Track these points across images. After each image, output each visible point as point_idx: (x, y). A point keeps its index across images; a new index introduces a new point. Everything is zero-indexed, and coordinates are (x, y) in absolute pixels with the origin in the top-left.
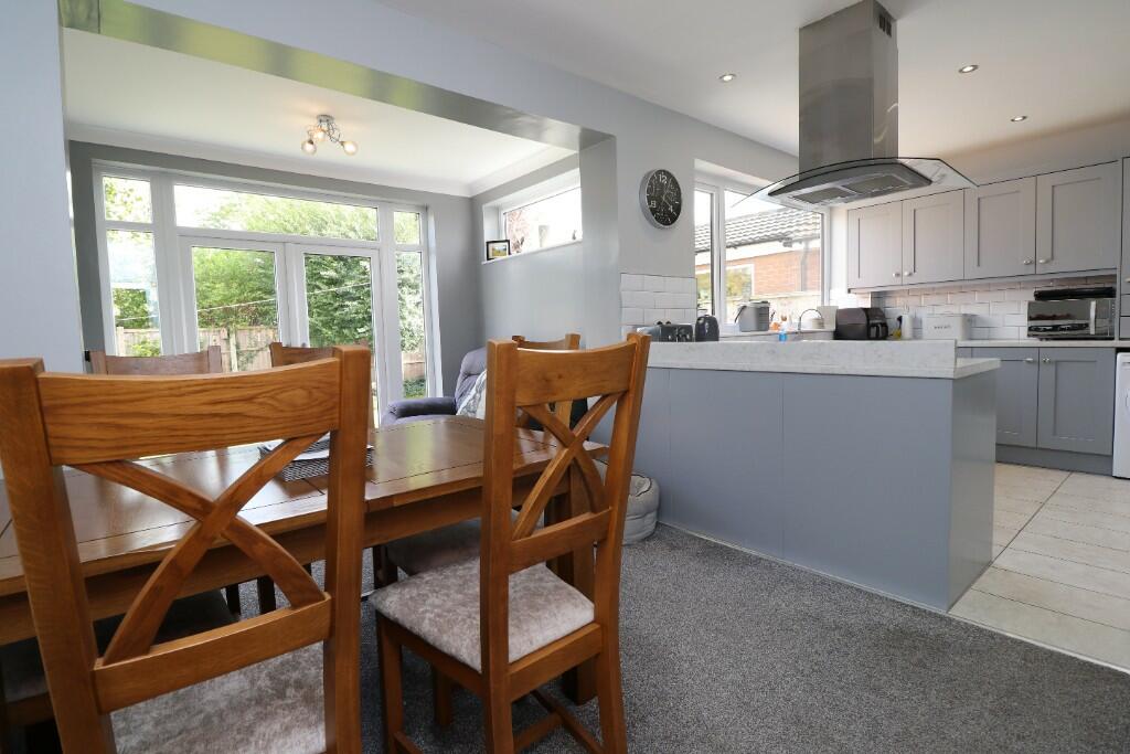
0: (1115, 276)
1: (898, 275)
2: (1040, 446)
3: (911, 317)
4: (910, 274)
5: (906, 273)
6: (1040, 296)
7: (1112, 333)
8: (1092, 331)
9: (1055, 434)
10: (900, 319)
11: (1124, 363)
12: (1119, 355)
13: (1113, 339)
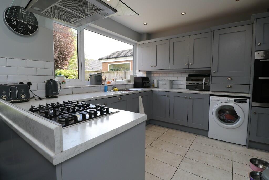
0: (210, 70)
1: (152, 66)
2: (188, 126)
3: (157, 80)
4: (155, 66)
5: (154, 66)
6: (190, 75)
7: (209, 89)
8: (204, 88)
9: (192, 123)
10: (154, 81)
11: (212, 100)
12: (211, 97)
13: (209, 91)
